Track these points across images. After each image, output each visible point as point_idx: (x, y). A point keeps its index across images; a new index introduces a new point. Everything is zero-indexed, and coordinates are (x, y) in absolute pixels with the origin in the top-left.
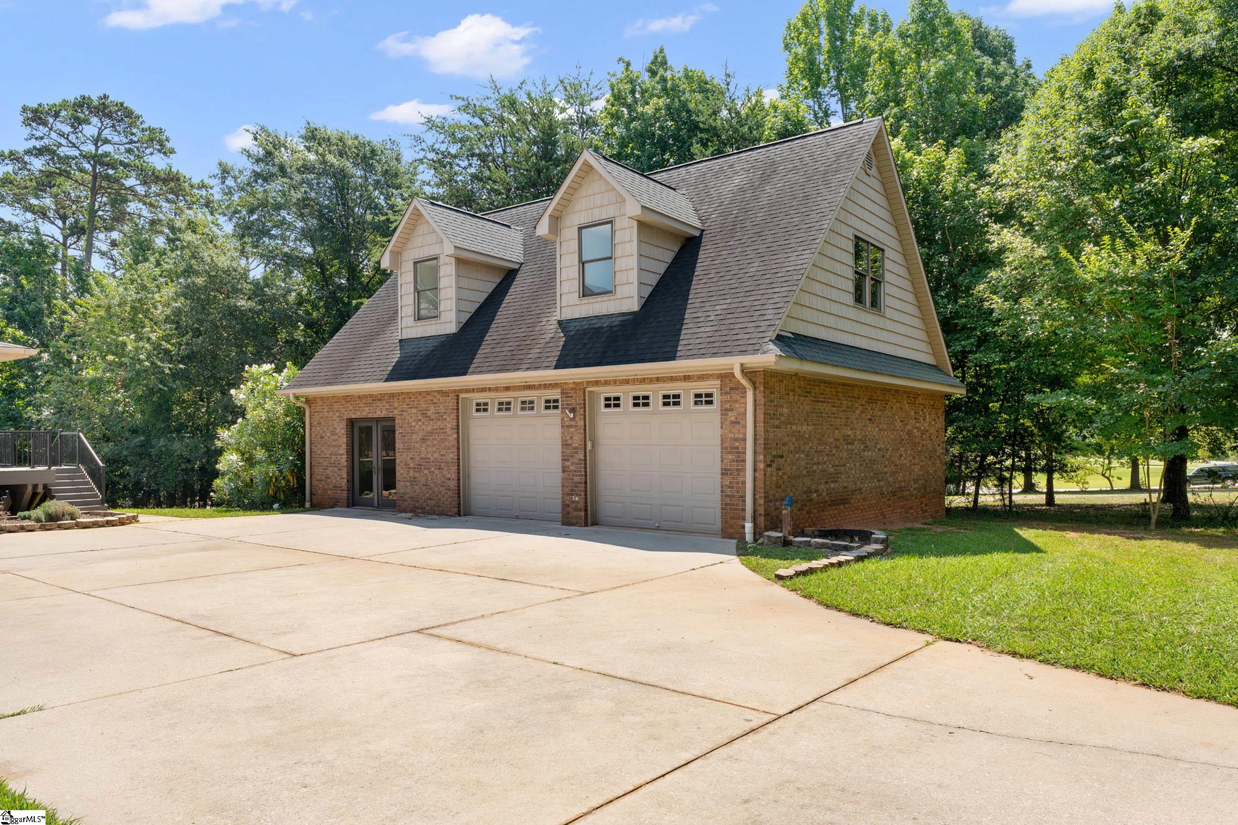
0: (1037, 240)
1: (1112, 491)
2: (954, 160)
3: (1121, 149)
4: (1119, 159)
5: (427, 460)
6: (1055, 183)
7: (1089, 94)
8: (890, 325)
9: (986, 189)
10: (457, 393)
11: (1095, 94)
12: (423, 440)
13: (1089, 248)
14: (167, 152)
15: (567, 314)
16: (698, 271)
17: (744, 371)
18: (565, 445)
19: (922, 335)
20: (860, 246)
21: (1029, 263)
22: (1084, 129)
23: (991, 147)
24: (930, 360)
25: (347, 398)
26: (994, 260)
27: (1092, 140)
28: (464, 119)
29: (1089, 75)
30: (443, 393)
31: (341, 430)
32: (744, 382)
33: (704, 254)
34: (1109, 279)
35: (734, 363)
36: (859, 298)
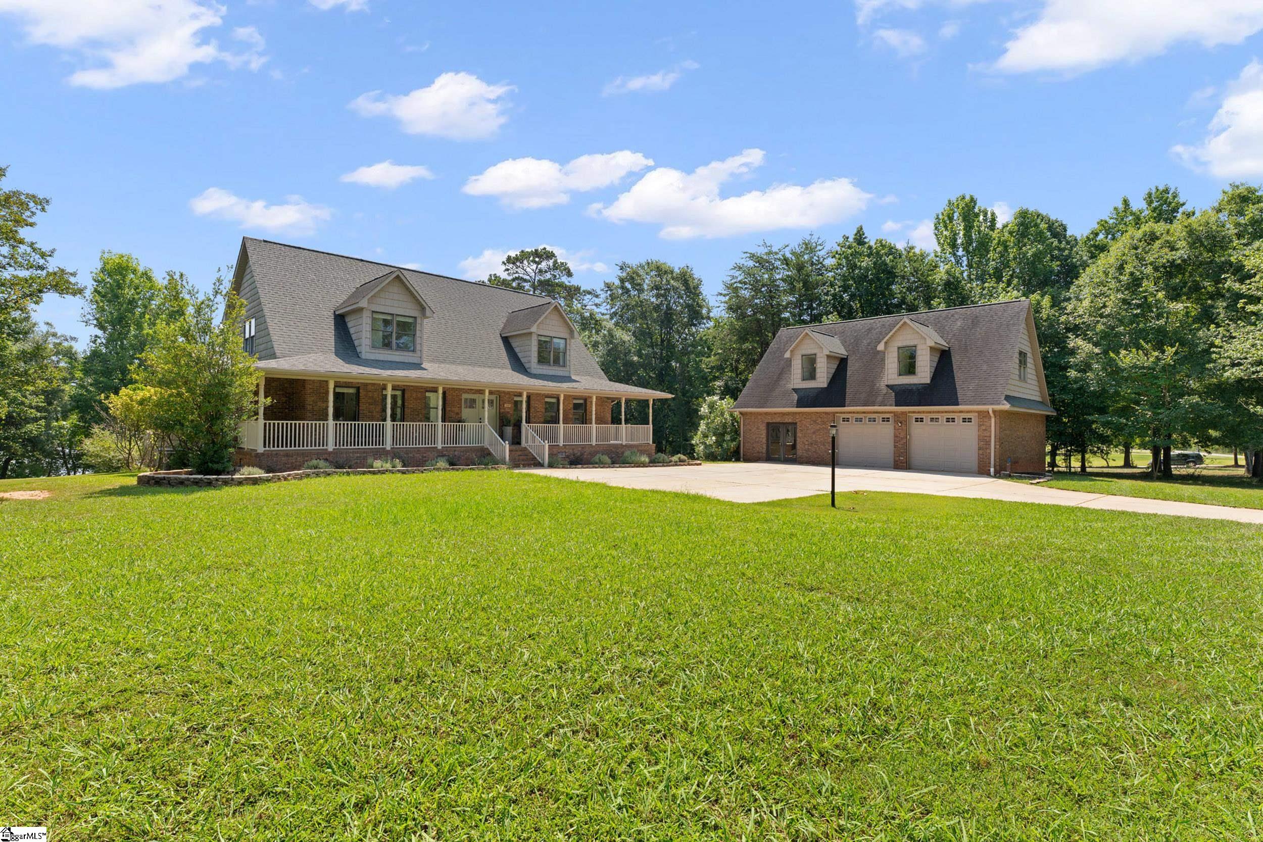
0: (1096, 345)
1: (1108, 467)
2: (1046, 301)
3: (1138, 306)
4: (1139, 311)
5: (816, 442)
6: (1105, 320)
7: (1122, 277)
8: (1029, 386)
9: (1065, 317)
10: (834, 413)
11: (1125, 278)
12: (814, 433)
13: (1123, 352)
14: (569, 274)
15: (891, 383)
16: (955, 367)
17: (994, 412)
18: (896, 436)
19: (1037, 389)
20: (1021, 353)
21: (1091, 355)
22: (1120, 296)
23: (1065, 294)
24: (1039, 399)
25: (766, 414)
26: (1073, 352)
27: (1124, 301)
28: (751, 263)
29: (1121, 268)
30: (826, 413)
31: (763, 428)
32: (992, 415)
33: (956, 359)
34: (1135, 366)
35: (990, 408)
36: (1020, 377)
